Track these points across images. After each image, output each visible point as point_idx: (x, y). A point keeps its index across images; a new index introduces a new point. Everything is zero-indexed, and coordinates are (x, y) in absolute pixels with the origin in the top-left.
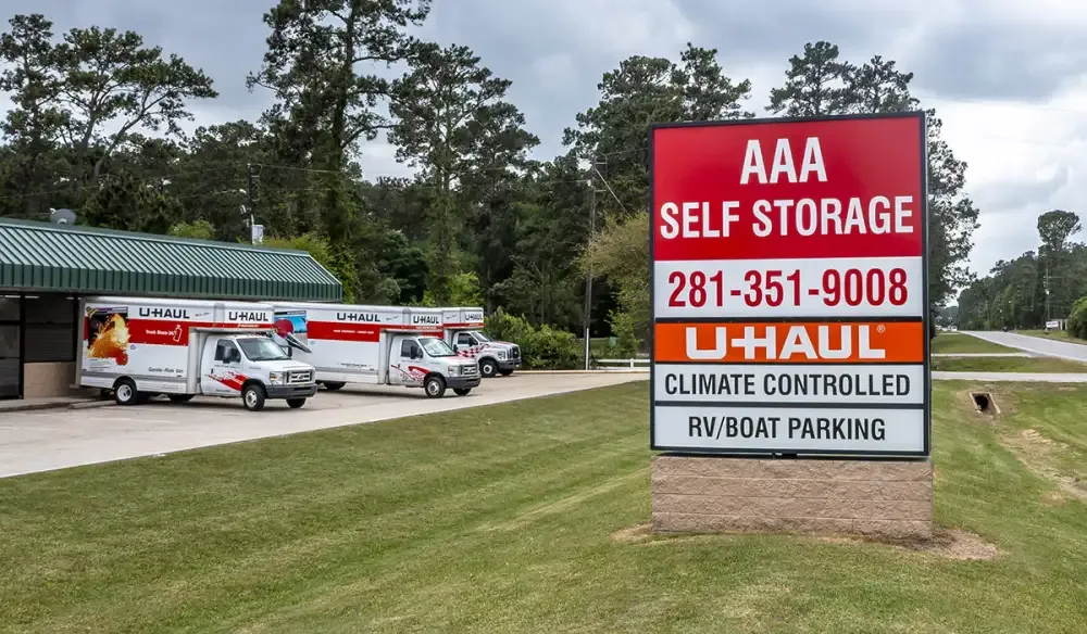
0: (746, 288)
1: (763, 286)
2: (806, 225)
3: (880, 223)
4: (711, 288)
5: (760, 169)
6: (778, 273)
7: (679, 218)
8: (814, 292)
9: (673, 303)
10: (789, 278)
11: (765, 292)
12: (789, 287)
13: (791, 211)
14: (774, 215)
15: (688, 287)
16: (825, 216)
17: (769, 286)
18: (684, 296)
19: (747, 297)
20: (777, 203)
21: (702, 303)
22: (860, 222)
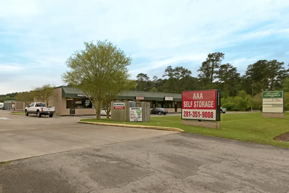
0: (193, 114)
1: (195, 114)
2: (200, 106)
3: (209, 106)
4: (189, 114)
5: (195, 97)
6: (197, 112)
7: (186, 104)
8: (201, 115)
9: (184, 116)
10: (198, 113)
11: (195, 115)
12: (198, 114)
13: (198, 103)
14: (196, 104)
15: (186, 114)
16: (203, 104)
17: (196, 114)
18: (185, 115)
19: (193, 115)
20: (197, 102)
21: (188, 116)
22: (207, 105)
